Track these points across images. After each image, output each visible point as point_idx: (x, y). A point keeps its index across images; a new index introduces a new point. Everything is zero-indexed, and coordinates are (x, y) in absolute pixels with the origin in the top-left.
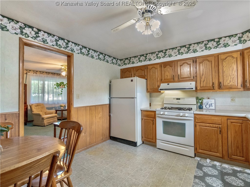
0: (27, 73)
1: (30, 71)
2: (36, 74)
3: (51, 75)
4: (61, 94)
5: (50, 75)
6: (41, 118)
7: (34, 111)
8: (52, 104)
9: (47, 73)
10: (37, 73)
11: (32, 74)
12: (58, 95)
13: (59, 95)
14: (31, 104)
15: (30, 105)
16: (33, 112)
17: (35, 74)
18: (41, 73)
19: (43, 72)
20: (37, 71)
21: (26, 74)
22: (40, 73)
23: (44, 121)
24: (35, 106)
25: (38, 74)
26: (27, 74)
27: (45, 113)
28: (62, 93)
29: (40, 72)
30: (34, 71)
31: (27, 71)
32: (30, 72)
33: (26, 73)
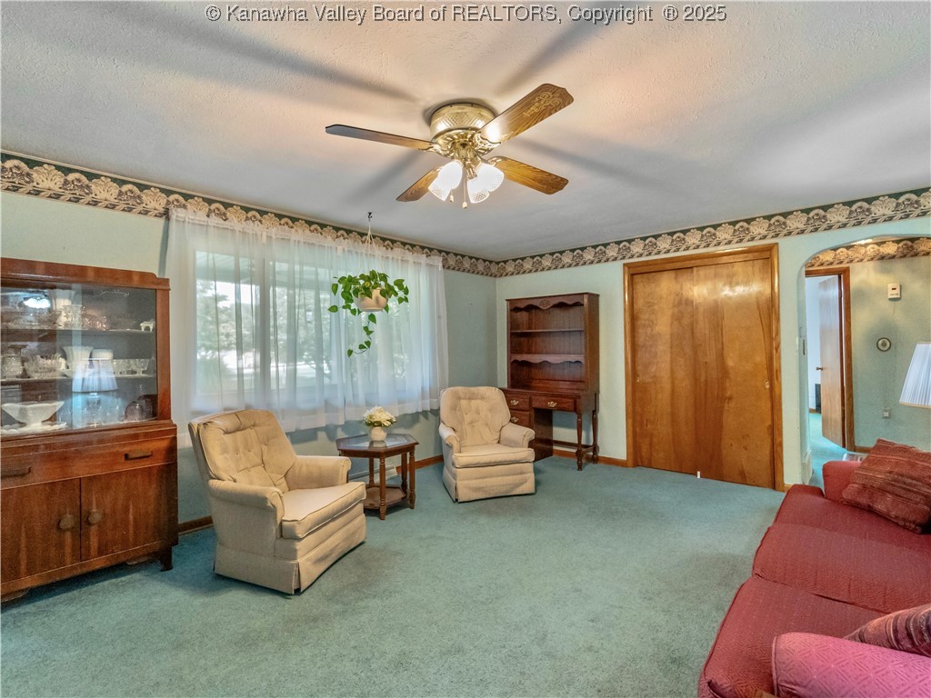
0: (166, 214)
1: (187, 197)
2: (221, 221)
3: (307, 232)
4: (361, 347)
5: (300, 231)
6: (274, 529)
7: (224, 475)
8: (314, 412)
9: (283, 221)
10: (228, 214)
11: (201, 216)
12: (344, 353)
13: (350, 352)
14: (196, 422)
15: (190, 427)
16: (214, 483)
17: (214, 220)
18: (250, 214)
19: (262, 213)
20: (227, 205)
21: (160, 215)
22: (243, 215)
23: (293, 554)
24: (226, 432)
25: (235, 220)
26: (168, 219)
27: (285, 476)
28: (368, 343)
29: (247, 210)
30: (210, 202)
31: (172, 198)
32: (189, 206)
33: (162, 210)
